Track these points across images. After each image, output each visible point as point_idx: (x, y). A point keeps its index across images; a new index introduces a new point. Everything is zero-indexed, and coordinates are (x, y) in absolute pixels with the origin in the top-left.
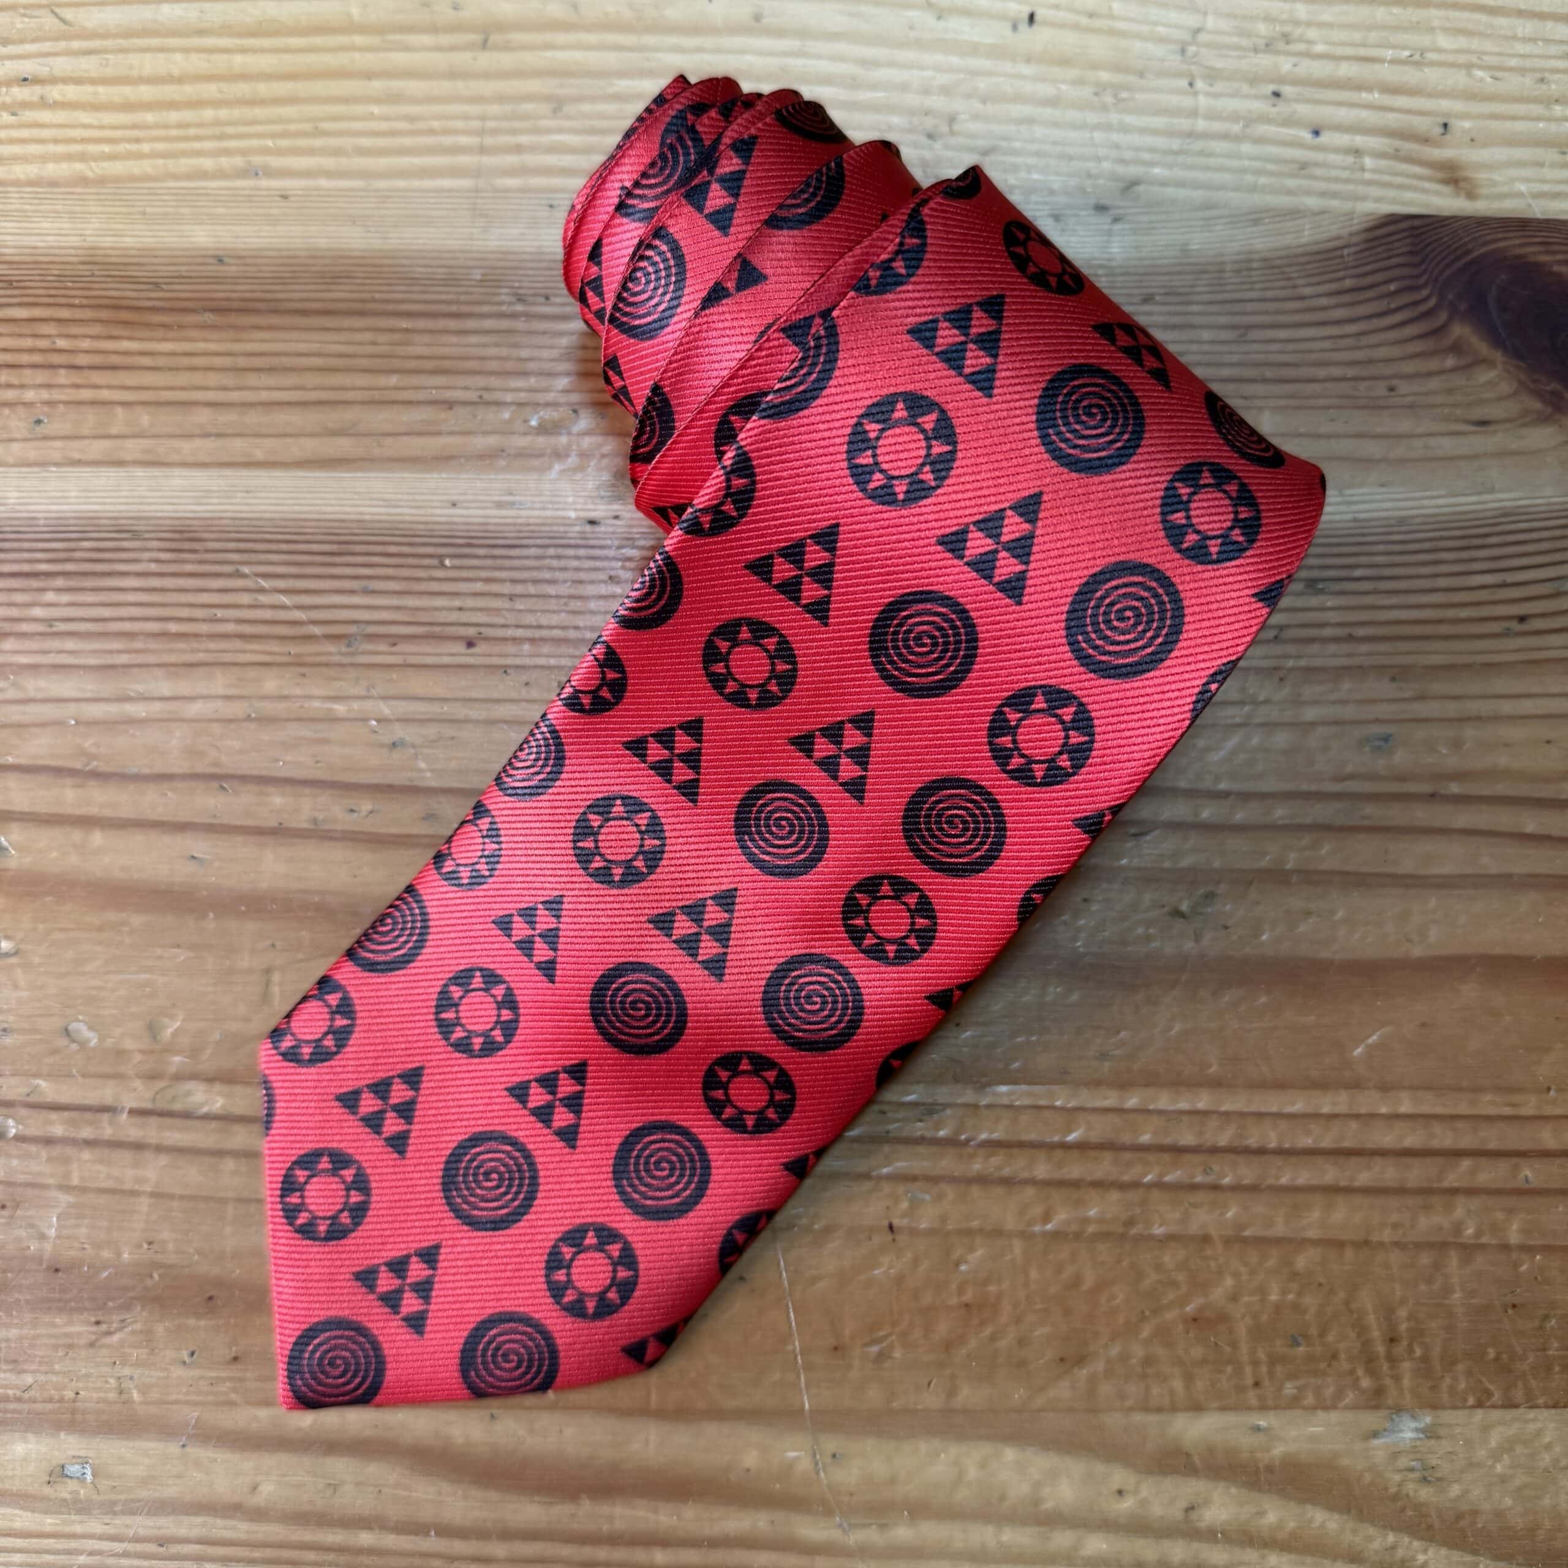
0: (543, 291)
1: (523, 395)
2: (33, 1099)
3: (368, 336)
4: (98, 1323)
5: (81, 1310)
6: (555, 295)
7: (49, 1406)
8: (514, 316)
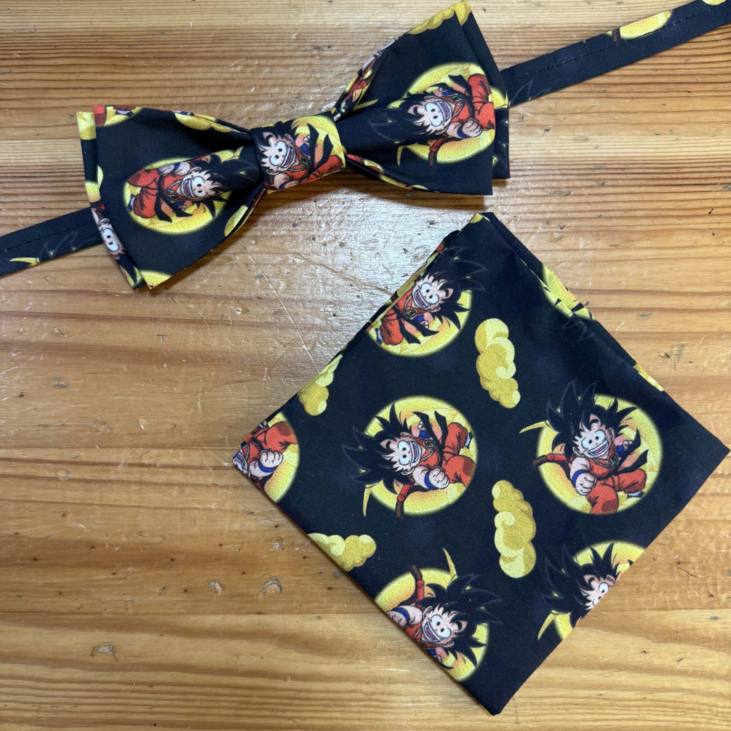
0: (327, 44)
1: (318, 95)
2: (76, 460)
3: (239, 68)
4: (114, 574)
5: (105, 567)
6: (333, 46)
7: (91, 617)
8: (313, 56)
